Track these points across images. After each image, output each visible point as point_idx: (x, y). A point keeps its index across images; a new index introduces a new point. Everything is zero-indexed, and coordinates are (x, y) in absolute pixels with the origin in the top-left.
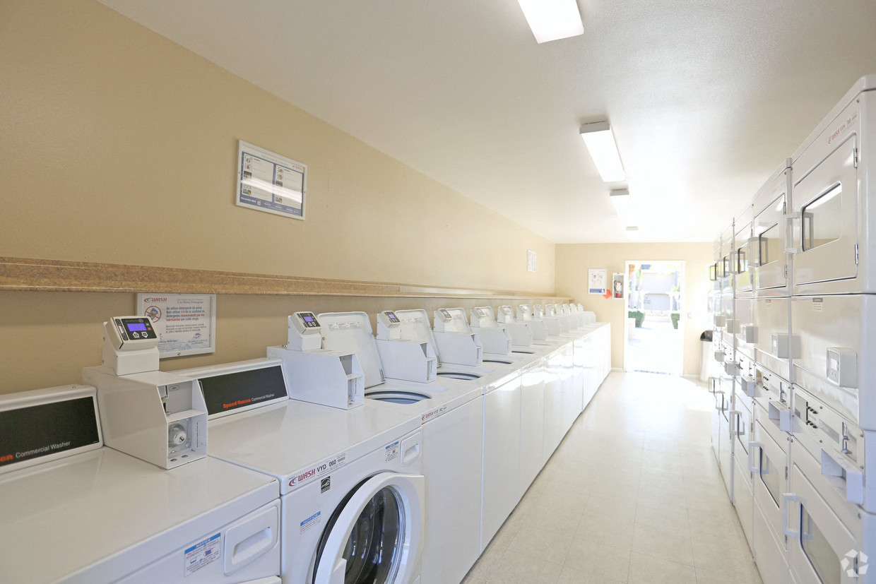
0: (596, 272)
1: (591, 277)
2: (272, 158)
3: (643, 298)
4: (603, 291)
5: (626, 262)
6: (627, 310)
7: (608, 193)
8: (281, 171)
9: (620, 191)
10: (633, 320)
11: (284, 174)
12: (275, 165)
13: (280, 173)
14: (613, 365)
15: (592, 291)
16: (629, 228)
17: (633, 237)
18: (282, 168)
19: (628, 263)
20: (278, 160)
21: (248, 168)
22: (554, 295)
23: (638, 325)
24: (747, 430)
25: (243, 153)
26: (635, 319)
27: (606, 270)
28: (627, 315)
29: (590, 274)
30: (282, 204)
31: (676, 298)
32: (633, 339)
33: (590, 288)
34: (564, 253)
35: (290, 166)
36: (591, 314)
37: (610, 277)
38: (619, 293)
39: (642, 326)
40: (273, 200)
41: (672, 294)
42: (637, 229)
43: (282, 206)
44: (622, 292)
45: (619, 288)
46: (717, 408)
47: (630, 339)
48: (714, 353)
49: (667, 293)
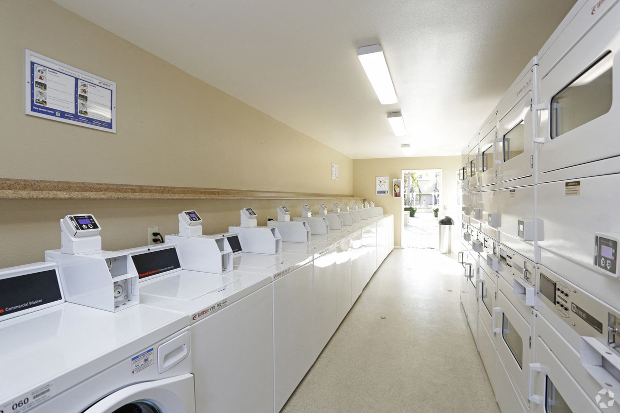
0: (382, 179)
1: (378, 182)
2: (75, 73)
3: (415, 197)
4: (386, 192)
5: (402, 171)
6: (403, 207)
7: (386, 116)
8: (85, 85)
9: (395, 113)
10: (408, 213)
11: (89, 89)
12: (77, 79)
13: (84, 88)
14: (395, 244)
15: (379, 192)
16: (404, 146)
17: (407, 153)
18: (86, 83)
19: (403, 172)
20: (79, 74)
21: (41, 78)
22: (353, 196)
23: (412, 215)
24: (475, 273)
25: (32, 64)
26: (409, 212)
27: (388, 177)
28: (403, 209)
29: (377, 180)
30: (88, 116)
31: (436, 196)
32: (409, 225)
33: (377, 190)
34: (359, 166)
35: (97, 82)
36: (380, 209)
37: (391, 183)
38: (398, 193)
39: (415, 215)
40: (76, 112)
41: (433, 194)
42: (409, 146)
43: (87, 118)
44: (399, 192)
45: (397, 190)
46: (465, 276)
47: (406, 225)
48: (463, 234)
49: (430, 193)
